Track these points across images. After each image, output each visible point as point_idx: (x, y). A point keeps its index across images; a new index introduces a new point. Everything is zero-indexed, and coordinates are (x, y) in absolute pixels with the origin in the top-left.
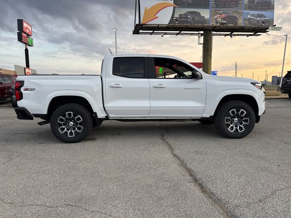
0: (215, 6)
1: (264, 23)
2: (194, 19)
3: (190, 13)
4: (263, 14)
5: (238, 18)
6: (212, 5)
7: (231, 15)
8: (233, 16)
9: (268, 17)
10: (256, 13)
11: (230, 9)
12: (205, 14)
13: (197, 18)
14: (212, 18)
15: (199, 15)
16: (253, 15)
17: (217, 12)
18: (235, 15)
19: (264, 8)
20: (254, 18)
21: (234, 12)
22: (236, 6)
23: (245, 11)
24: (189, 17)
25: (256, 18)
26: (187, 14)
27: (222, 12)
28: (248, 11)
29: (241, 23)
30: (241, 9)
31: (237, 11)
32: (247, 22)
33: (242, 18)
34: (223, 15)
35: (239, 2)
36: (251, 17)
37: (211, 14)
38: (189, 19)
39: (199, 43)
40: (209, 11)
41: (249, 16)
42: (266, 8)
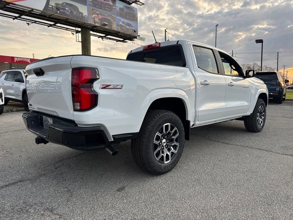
0: (92, 4)
1: (136, 32)
2: (71, 12)
3: (67, 5)
4: (131, 24)
5: (113, 22)
6: (89, 2)
7: (107, 18)
8: (108, 19)
9: (134, 27)
10: (126, 21)
11: (105, 12)
12: (83, 10)
13: (75, 12)
14: (90, 16)
15: (77, 10)
16: (123, 22)
17: (95, 11)
18: (109, 18)
19: (131, 18)
20: (124, 26)
21: (109, 15)
22: (110, 11)
23: (117, 17)
24: (66, 9)
25: (126, 26)
26: (64, 5)
27: (98, 12)
28: (120, 18)
29: (115, 27)
30: (114, 14)
31: (112, 16)
32: (120, 28)
33: (115, 23)
34: (100, 16)
35: (112, 7)
36: (122, 24)
37: (89, 11)
38: (67, 11)
39: (78, 41)
40: (87, 8)
41: (121, 23)
42: (132, 18)
